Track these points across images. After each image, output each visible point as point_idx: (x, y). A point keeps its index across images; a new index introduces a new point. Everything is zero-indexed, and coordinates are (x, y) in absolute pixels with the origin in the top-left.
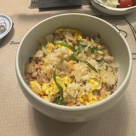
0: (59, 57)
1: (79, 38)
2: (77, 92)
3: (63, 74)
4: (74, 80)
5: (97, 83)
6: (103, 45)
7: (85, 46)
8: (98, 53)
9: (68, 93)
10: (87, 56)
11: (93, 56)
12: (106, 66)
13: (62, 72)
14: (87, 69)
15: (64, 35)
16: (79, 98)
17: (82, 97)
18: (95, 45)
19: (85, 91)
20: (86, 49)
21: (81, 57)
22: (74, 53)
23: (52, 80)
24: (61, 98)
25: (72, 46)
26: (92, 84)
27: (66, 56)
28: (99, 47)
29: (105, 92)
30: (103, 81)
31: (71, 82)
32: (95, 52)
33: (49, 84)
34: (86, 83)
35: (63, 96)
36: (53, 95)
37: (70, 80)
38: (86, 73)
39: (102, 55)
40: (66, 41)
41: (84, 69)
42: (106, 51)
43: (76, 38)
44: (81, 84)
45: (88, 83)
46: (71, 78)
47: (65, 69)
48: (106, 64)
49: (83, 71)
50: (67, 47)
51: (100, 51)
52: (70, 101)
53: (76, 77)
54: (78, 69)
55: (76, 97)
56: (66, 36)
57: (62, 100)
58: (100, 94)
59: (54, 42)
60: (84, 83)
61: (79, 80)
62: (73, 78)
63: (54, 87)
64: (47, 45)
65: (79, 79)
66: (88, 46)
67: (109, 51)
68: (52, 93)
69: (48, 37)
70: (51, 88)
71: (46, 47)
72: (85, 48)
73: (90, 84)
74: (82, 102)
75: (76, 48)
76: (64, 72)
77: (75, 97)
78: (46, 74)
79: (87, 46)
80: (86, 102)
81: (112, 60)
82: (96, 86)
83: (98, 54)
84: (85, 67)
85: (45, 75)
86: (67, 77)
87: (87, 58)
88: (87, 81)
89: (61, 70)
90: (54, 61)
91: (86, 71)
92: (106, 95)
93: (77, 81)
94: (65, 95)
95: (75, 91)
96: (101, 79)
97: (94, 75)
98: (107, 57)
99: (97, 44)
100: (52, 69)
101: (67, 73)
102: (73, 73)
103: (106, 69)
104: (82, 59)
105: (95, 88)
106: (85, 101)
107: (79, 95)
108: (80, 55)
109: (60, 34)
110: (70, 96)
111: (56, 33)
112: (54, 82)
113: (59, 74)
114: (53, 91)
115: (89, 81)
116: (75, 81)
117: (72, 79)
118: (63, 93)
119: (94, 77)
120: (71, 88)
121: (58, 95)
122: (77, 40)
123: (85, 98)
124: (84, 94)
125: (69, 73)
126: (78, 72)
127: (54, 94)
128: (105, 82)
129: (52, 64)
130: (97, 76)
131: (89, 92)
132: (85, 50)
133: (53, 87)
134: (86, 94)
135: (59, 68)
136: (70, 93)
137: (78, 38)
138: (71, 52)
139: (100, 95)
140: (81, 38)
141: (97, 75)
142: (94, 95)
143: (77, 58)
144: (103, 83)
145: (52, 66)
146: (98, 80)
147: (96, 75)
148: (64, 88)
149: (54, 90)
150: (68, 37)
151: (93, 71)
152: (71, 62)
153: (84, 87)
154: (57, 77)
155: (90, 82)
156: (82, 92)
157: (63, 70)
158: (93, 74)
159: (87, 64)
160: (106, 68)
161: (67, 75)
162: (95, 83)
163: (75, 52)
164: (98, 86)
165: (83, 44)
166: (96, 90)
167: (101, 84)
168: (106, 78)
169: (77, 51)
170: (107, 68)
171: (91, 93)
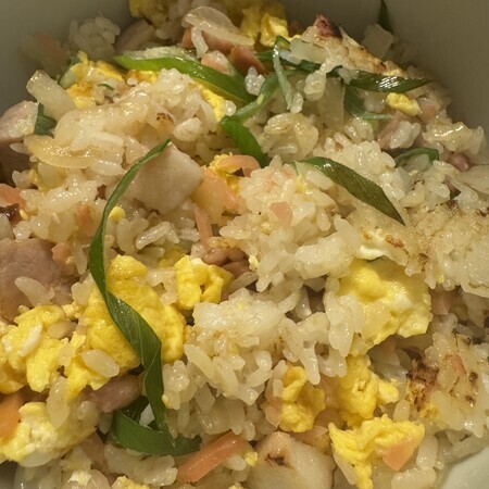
2: (264, 362)
3: (166, 244)
4: (246, 278)
5: (397, 295)
8: (388, 109)
9: (196, 372)
12: (446, 182)
13: (162, 231)
16: (280, 402)
17: (304, 398)
18: (369, 64)
19: (323, 351)
20: (315, 84)
21: (287, 135)
22: (242, 111)
25: (231, 72)
26: (370, 297)
28: (392, 75)
30: (442, 280)
31: (226, 294)
32: (370, 106)
34: (328, 299)
35: (165, 398)
36: (87, 391)
37: (218, 281)
39: (415, 118)
40: (191, 48)
41: (306, 199)
44: (289, 304)
45: (339, 294)
46: (225, 263)
47: (177, 209)
51: (402, 97)
52: (212, 426)
53: (252, 260)
55: (262, 399)
58: (422, 367)
59: (121, 59)
60: (314, 294)
61: (278, 279)
62: (233, 263)
65: (277, 269)
66: (326, 68)
68: (78, 378)
73: (350, 299)
74: (300, 428)
76: (178, 228)
77: (251, 398)
80: (332, 427)
81: (475, 151)
82: (393, 314)
83: (389, 116)
85: (42, 254)
86: (197, 262)
87: (321, 142)
88: (331, 284)
89: (153, 215)
92: (474, 376)
93: (261, 286)
94: (176, 385)
95: (248, 353)
97: (378, 236)
100: (88, 210)
101: (194, 235)
102: (232, 233)
105: (388, 326)
106: (321, 419)
107: (277, 384)
110: (213, 391)
111: (135, 13)
112: (95, 300)
113: (141, 243)
114: (83, 365)
115: (345, 283)
116: (252, 287)
117: (229, 275)
118: (166, 370)
119: (377, 253)
120: (217, 335)
121: (126, 393)
122: (259, 46)
123: (322, 400)
124: (311, 373)
125: (207, 230)
127: (96, 386)
128: (449, 286)
130: (399, 245)
131: (349, 357)
132: (309, 91)
134: (329, 371)
135: (139, 204)
137: (266, 34)
138: (220, 107)
139: (427, 376)
140: (280, 28)
141: (396, 236)
142: (382, 376)
143: (260, 139)
144: (435, 294)
145: (91, 188)
146: (409, 271)
147: (390, 241)
148: (173, 343)
151: (367, 212)
153: (312, 325)
155: (354, 285)
156: (299, 364)
160: (446, 195)
161: (194, 248)
162: (383, 296)
164: (407, 313)
165: (296, 55)
166: (395, 339)
167: (427, 299)
168: (452, 256)
169: (260, 100)
171: (360, 362)
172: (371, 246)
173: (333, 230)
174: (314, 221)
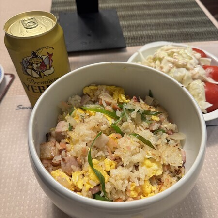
0: (94, 129)
1: (122, 99)
2: (126, 182)
3: (101, 156)
4: (121, 163)
5: (155, 166)
6: (158, 107)
7: (131, 110)
8: (152, 120)
9: (112, 184)
10: (136, 125)
11: (145, 124)
12: (166, 139)
13: (100, 153)
14: (138, 145)
15: (98, 96)
16: (130, 191)
17: (135, 190)
18: (146, 108)
19: (139, 179)
20: (134, 114)
21: (127, 127)
22: (116, 122)
23: (87, 166)
24: (102, 194)
25: (112, 111)
26: (149, 167)
27: (104, 127)
28: (153, 110)
29: (169, 178)
30: (165, 162)
31: (116, 167)
32: (147, 118)
33: (82, 172)
34: (139, 167)
35: (106, 190)
36: (90, 189)
37: (114, 164)
38: (138, 151)
39: (158, 122)
40: (102, 105)
41: (133, 145)
42: (163, 117)
43: (116, 99)
44: (131, 169)
45: (142, 166)
46: (115, 160)
47: (103, 148)
48: (165, 135)
49: (133, 148)
50: (104, 113)
51: (155, 117)
52: (116, 197)
53: (122, 159)
54: (125, 145)
55: (126, 190)
56: (101, 97)
57: (103, 197)
58: (161, 182)
59: (84, 107)
60: (136, 167)
61: (128, 163)
62: (118, 160)
63: (90, 176)
64: (74, 112)
65: (128, 161)
66: (136, 110)
67: (168, 116)
68: (88, 186)
69: (73, 99)
70: (86, 179)
71: (72, 114)
72: (132, 113)
73: (144, 167)
74: (135, 196)
75: (118, 113)
76: (104, 152)
77: (124, 190)
78: (76, 158)
79: (134, 110)
80: (141, 196)
81: (174, 129)
82: (154, 170)
83: (152, 122)
84: (134, 141)
85: (74, 160)
86: (109, 160)
87: (136, 128)
88: (140, 164)
89: (98, 149)
90: (86, 136)
91: (137, 148)
92: (171, 183)
93: (124, 165)
94: (108, 188)
95: (123, 180)
96: (162, 159)
97: (150, 153)
98: (167, 125)
99: (149, 106)
100: (85, 149)
101: (108, 154)
102: (117, 153)
103: (167, 144)
104: (129, 130)
105: (153, 173)
106: (139, 195)
107: (129, 187)
108: (124, 124)
109: (91, 94)
110: (115, 189)
111: (85, 93)
112: (90, 169)
113: (96, 156)
114: (89, 184)
115: (143, 164)
116: (122, 166)
117: (117, 163)
118: (105, 184)
119: (150, 157)
120: (116, 176)
121: (97, 189)
122: (118, 102)
123: (139, 190)
124: (137, 183)
125: (111, 153)
126: (125, 149)
127: (92, 188)
128: (167, 164)
129: (83, 141)
130: (154, 155)
131: (145, 180)
132: (132, 116)
133: (88, 176)
134: (141, 184)
135: (95, 147)
136: (115, 184)
137: (120, 99)
138: (111, 121)
139: (162, 184)
140: (124, 98)
141: (154, 153)
142: (152, 185)
143: (121, 128)
144: (164, 165)
145: (85, 143)
146: (157, 161)
147: (152, 154)
148: (106, 177)
149: (91, 182)
150: (105, 98)
151: (147, 147)
152: (112, 135)
153: (136, 173)
154: (94, 161)
155: (145, 164)
156: (134, 182)
157: (102, 149)
158: (148, 152)
159: (137, 137)
160: (166, 142)
161: (108, 157)
162: (152, 166)
163: (118, 121)
164: (157, 170)
165: (129, 107)
166: (155, 176)
167: (162, 167)
168: (167, 157)
169: (121, 119)
170: (168, 141)
171: (147, 182)
172: (149, 155)
173: (140, 152)
174: (135, 149)
